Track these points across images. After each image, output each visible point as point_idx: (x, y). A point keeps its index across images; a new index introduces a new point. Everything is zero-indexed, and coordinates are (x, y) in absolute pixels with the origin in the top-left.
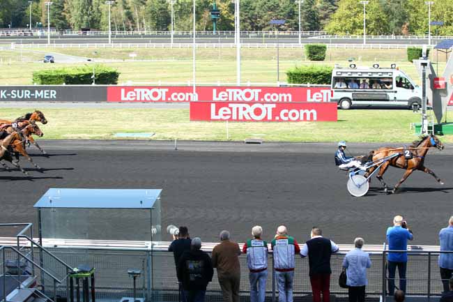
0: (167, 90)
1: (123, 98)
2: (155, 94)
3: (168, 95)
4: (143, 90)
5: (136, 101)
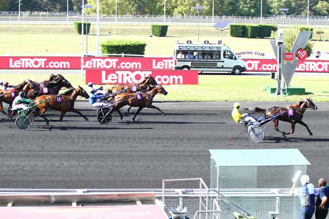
0: (45, 59)
1: (11, 66)
2: (36, 63)
3: (46, 63)
4: (27, 60)
5: (21, 68)
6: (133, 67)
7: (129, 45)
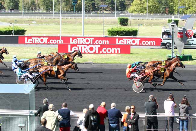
0: (48, 38)
1: (26, 42)
2: (42, 40)
3: (48, 41)
4: (36, 38)
6: (103, 44)
7: (125, 31)
